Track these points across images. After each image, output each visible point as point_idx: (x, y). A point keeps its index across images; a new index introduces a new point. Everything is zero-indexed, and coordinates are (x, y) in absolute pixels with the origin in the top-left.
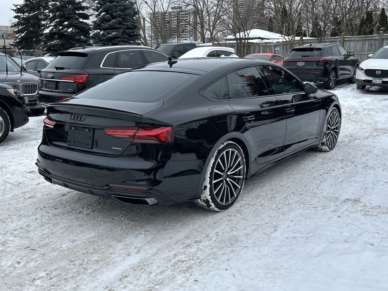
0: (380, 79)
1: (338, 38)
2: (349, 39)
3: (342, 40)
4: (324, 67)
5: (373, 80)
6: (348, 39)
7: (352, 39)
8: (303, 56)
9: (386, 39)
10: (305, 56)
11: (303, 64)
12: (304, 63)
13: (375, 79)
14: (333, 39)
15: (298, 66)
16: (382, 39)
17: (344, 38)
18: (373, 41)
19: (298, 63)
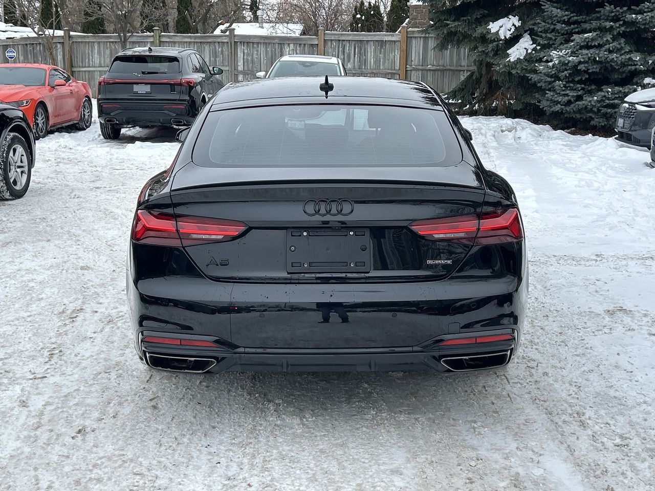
0: (301, 121)
1: (147, 36)
2: (171, 40)
3: (157, 41)
4: (190, 96)
5: (289, 121)
6: (168, 40)
7: (177, 39)
8: (143, 73)
9: (241, 42)
10: (149, 73)
11: (147, 88)
12: (149, 86)
13: (292, 120)
14: (138, 38)
15: (137, 93)
16: (235, 42)
17: (160, 36)
18: (217, 45)
19: (135, 86)
